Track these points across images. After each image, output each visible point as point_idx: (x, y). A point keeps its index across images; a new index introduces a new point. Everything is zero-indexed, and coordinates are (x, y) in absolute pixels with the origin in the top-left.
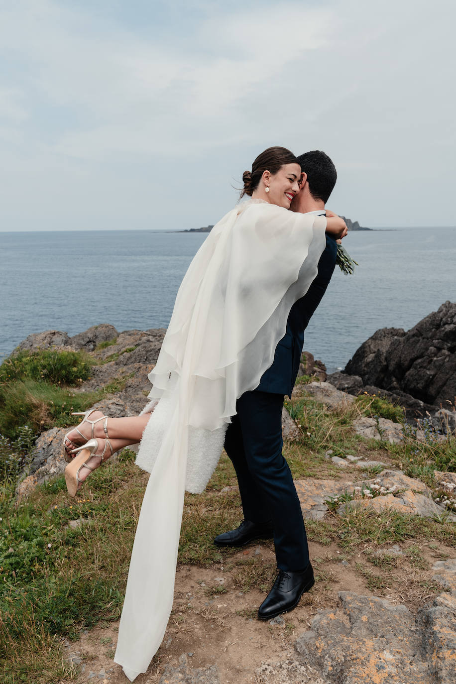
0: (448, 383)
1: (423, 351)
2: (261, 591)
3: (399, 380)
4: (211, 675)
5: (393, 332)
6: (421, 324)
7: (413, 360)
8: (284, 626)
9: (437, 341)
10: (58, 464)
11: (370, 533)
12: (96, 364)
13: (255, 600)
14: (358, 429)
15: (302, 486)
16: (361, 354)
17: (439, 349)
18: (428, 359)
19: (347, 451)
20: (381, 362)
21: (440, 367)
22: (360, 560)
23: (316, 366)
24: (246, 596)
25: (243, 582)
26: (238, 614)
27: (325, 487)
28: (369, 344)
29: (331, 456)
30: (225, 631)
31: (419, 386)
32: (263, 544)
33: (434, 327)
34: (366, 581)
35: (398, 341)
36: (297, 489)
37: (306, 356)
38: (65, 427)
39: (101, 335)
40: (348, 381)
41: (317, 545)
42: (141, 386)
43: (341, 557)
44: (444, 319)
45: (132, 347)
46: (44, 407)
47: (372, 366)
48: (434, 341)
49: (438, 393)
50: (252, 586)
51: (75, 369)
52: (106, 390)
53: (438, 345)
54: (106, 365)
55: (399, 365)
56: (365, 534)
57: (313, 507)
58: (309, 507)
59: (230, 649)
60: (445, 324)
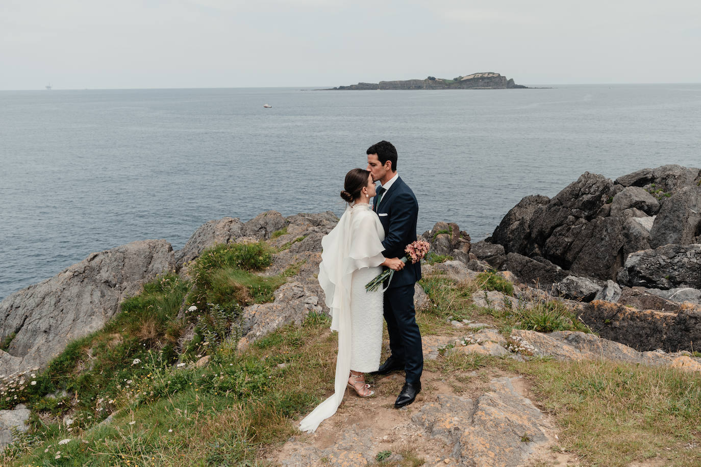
0: (584, 249)
1: (563, 219)
2: (396, 396)
3: (541, 246)
4: (369, 431)
5: (538, 199)
6: (562, 194)
7: (553, 228)
8: (407, 411)
9: (575, 210)
10: (261, 330)
11: (460, 365)
12: (275, 253)
13: (392, 400)
14: (475, 299)
15: (425, 340)
16: (507, 221)
17: (577, 218)
18: (566, 227)
19: (464, 316)
20: (524, 229)
21: (576, 235)
22: (452, 379)
23: (461, 236)
24: (387, 398)
25: (385, 392)
26: (383, 407)
27: (440, 341)
28: (515, 211)
29: (451, 320)
30: (375, 414)
31: (557, 252)
32: (398, 373)
33: (573, 196)
34: (454, 389)
35: (541, 209)
36: (422, 342)
37: (452, 227)
38: (262, 304)
39: (271, 222)
40: (491, 250)
41: (429, 373)
42: (312, 270)
43: (441, 378)
44: (582, 190)
45: (301, 236)
46: (245, 289)
47: (516, 233)
48: (572, 210)
49: (575, 258)
50: (390, 393)
51: (261, 258)
52: (286, 274)
53: (577, 214)
54: (282, 253)
55: (541, 233)
56: (457, 366)
57: (430, 352)
58: (427, 353)
59: (379, 421)
60: (583, 194)
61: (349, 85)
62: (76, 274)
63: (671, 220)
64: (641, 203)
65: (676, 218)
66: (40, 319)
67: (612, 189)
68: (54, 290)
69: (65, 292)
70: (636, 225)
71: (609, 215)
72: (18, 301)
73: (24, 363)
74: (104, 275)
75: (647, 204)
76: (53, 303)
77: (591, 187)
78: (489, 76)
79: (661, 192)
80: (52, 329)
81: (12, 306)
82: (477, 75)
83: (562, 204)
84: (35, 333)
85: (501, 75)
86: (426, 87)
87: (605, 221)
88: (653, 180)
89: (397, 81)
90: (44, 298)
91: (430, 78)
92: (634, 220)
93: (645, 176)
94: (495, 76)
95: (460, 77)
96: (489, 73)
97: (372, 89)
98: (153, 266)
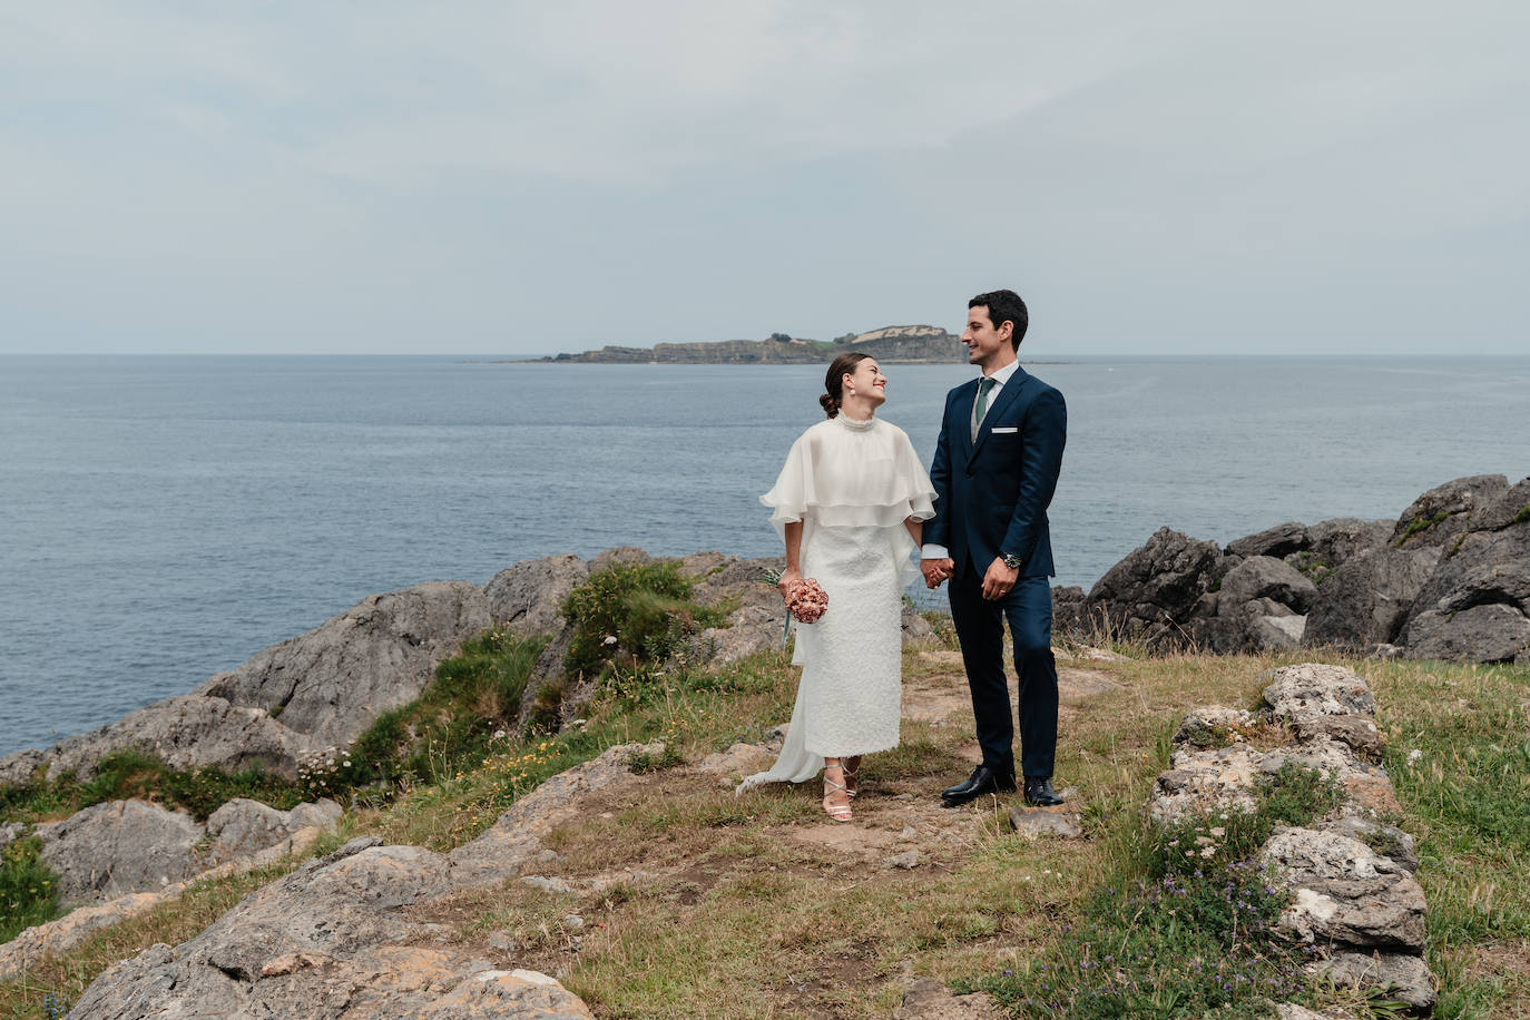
5: (1061, 593)
9: (1143, 605)
33: (1139, 578)
44: (1156, 563)
48: (1138, 606)
53: (1147, 614)
54: (698, 586)
60: (1158, 573)
61: (581, 351)
62: (360, 622)
63: (1339, 614)
64: (1281, 589)
65: (1350, 611)
66: (319, 685)
67: (1219, 561)
68: (333, 644)
69: (348, 647)
70: (1272, 632)
71: (1216, 614)
72: (279, 659)
73: (314, 742)
74: (402, 625)
75: (1293, 590)
76: (335, 662)
77: (1174, 557)
78: (919, 334)
79: (1321, 567)
80: (341, 699)
81: (270, 667)
82: (890, 331)
83: (1114, 595)
84: (316, 704)
85: (949, 332)
86: (768, 357)
87: (1207, 626)
88: (1305, 545)
89: (697, 345)
90: (320, 655)
91: (777, 337)
92: (1268, 622)
93: (1287, 539)
94: (933, 333)
95: (849, 335)
96: (919, 328)
97: (637, 361)
98: (466, 618)
